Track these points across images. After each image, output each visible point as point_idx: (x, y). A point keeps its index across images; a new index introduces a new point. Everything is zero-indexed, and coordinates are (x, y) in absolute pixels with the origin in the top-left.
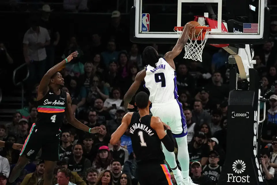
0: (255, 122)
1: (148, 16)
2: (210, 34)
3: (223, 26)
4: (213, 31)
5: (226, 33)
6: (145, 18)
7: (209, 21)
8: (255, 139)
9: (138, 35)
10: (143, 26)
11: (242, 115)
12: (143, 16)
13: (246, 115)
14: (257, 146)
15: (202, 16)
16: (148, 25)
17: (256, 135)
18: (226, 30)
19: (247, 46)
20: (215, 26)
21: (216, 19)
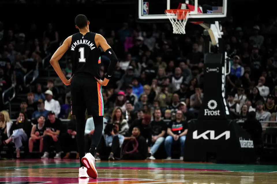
0: (223, 74)
1: (147, 4)
2: (190, 15)
3: (199, 10)
4: (192, 13)
5: (201, 14)
6: (146, 5)
7: (189, 6)
8: (223, 86)
9: (141, 17)
10: (144, 11)
11: (214, 70)
12: (144, 4)
13: (216, 70)
14: (225, 91)
15: (184, 2)
16: (147, 10)
17: (224, 83)
18: (201, 12)
19: (217, 23)
20: (193, 10)
21: (194, 5)
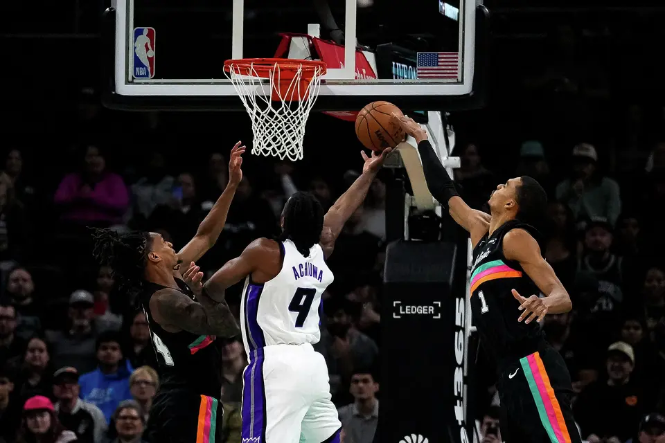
0: (458, 328)
1: (150, 35)
2: (323, 82)
4: (331, 74)
5: (372, 80)
6: (144, 39)
7: (323, 47)
8: (459, 376)
9: (123, 89)
10: (138, 63)
11: (422, 310)
12: (138, 33)
13: (431, 309)
14: (465, 396)
15: (303, 32)
16: (150, 59)
17: (462, 366)
18: (370, 72)
19: (435, 117)
20: (338, 62)
21: (342, 43)
